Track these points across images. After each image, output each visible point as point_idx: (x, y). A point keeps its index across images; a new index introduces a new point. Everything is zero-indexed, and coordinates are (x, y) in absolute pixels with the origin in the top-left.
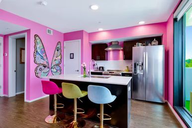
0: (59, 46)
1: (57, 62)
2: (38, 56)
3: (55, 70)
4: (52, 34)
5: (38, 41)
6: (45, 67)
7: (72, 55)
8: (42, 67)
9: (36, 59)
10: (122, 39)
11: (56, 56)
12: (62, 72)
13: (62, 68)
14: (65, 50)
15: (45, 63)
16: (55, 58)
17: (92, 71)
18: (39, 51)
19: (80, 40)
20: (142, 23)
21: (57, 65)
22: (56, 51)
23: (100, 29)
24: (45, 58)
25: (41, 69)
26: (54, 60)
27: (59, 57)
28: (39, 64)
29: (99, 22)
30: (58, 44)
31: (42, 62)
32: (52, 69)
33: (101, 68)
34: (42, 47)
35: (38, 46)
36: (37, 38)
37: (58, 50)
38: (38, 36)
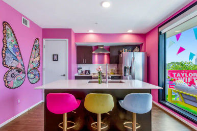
0: (37, 44)
1: (35, 65)
2: (8, 55)
3: (32, 76)
4: (28, 26)
5: (9, 32)
6: (19, 72)
7: (56, 57)
8: (14, 71)
9: (6, 59)
10: (108, 44)
11: (33, 56)
12: (41, 77)
13: (40, 73)
14: (44, 49)
15: (20, 66)
16: (32, 60)
17: (77, 75)
18: (10, 47)
19: (67, 40)
20: (130, 31)
21: (35, 69)
22: (34, 51)
23: (91, 31)
24: (19, 58)
25: (13, 76)
26: (31, 62)
27: (37, 59)
28: (11, 68)
29: (96, 23)
30: (35, 41)
31: (14, 64)
32: (29, 75)
33: (87, 72)
34: (15, 43)
35: (9, 40)
36: (7, 27)
37: (36, 49)
38: (8, 24)
